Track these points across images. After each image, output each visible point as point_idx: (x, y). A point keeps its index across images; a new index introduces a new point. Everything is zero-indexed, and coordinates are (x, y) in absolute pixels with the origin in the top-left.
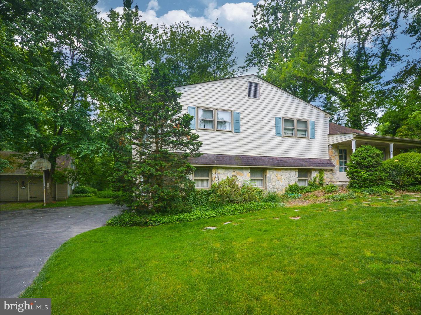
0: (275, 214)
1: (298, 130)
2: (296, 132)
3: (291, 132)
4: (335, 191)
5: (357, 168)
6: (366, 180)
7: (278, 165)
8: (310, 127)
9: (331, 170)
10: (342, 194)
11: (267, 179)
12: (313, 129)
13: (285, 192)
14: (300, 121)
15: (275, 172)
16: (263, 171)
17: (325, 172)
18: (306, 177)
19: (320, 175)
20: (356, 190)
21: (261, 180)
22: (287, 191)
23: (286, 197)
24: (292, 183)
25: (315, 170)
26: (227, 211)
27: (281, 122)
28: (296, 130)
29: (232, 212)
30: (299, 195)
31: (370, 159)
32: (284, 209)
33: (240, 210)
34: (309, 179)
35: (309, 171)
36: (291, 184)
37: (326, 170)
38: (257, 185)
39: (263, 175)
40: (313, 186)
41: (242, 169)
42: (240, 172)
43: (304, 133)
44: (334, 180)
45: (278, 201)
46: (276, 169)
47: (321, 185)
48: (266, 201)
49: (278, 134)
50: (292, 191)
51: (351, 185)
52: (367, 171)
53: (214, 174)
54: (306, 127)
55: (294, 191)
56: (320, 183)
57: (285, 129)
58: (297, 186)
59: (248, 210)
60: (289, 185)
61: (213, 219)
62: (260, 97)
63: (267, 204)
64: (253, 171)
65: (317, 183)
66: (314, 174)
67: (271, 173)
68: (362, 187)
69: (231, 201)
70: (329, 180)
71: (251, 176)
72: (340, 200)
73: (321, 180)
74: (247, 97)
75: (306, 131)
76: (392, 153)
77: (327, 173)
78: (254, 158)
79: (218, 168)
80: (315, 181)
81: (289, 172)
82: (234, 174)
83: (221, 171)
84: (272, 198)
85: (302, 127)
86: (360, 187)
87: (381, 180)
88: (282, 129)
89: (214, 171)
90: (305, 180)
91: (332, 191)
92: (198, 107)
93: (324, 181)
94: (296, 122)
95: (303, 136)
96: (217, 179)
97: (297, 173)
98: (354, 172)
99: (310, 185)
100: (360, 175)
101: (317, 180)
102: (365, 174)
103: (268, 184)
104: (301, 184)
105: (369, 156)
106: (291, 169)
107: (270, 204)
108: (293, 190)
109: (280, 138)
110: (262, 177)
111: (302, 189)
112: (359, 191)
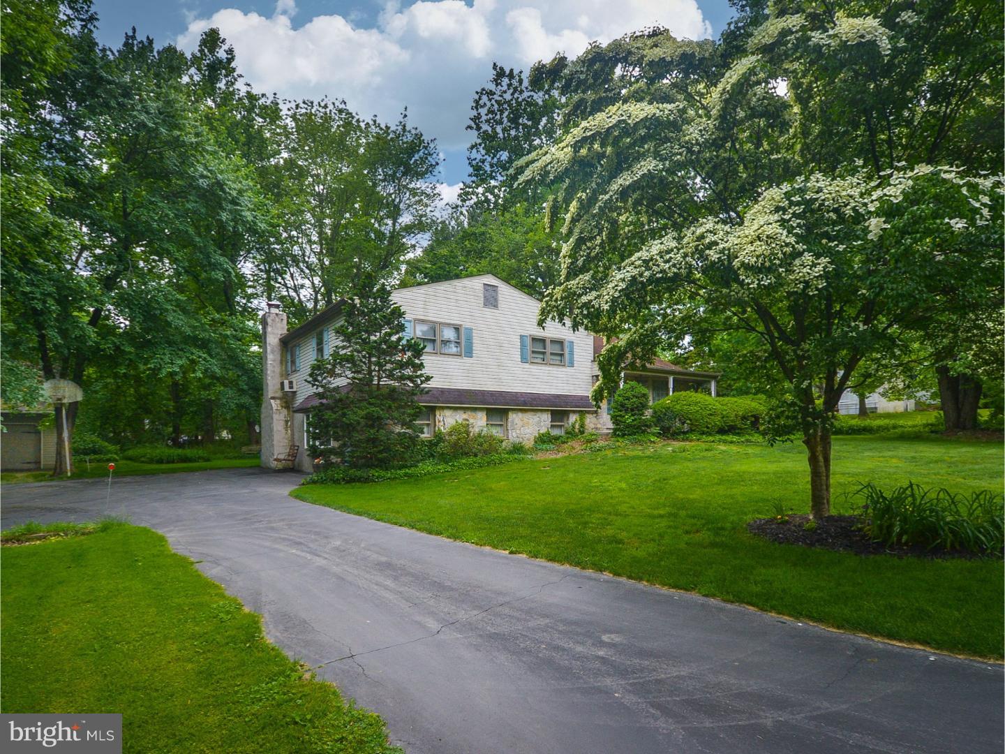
0: (523, 466)
1: (552, 354)
2: (548, 356)
3: (542, 356)
4: (596, 440)
5: (621, 411)
6: (629, 426)
7: (525, 404)
8: (567, 351)
9: (596, 412)
10: (602, 443)
11: (509, 424)
12: (572, 353)
13: (533, 443)
14: (553, 342)
15: (520, 415)
16: (504, 413)
17: (587, 415)
18: (562, 422)
19: (581, 419)
20: (619, 439)
21: (501, 425)
22: (536, 442)
23: (535, 450)
24: (543, 430)
25: (574, 412)
26: (464, 464)
27: (529, 341)
28: (548, 354)
29: (470, 466)
30: (552, 446)
31: (635, 400)
32: (532, 461)
33: (479, 463)
34: (566, 425)
35: (565, 414)
36: (541, 432)
37: (589, 412)
38: (496, 432)
39: (504, 419)
40: (571, 434)
41: (475, 409)
42: (474, 414)
43: (559, 358)
44: (599, 426)
45: (525, 453)
46: (521, 410)
47: (582, 432)
48: (510, 452)
49: (524, 360)
50: (544, 442)
51: (615, 434)
52: (633, 415)
53: (438, 416)
54: (563, 350)
55: (545, 442)
56: (580, 431)
57: (533, 352)
58: (549, 434)
59: (489, 463)
60: (539, 434)
61: (447, 474)
62: (499, 305)
63: (511, 457)
64: (490, 413)
65: (577, 431)
66: (573, 418)
67: (514, 416)
68: (625, 435)
69: (466, 454)
70: (593, 426)
71: (487, 420)
72: (598, 450)
73: (582, 426)
74: (482, 305)
75: (562, 355)
76: (671, 389)
77: (591, 416)
78: (492, 394)
79: (443, 408)
80: (574, 427)
81: (539, 414)
82: (465, 416)
83: (448, 413)
84: (518, 449)
85: (557, 349)
86: (623, 435)
87: (646, 426)
88: (529, 352)
89: (437, 413)
90: (561, 426)
91: (592, 441)
92: (415, 320)
93: (586, 427)
94: (548, 343)
95: (558, 363)
96: (442, 423)
97: (550, 416)
98: (617, 416)
99: (567, 433)
100: (623, 420)
101: (577, 426)
102: (629, 419)
103: (510, 432)
104: (556, 432)
105: (634, 396)
106: (541, 411)
107: (516, 456)
108: (543, 439)
109: (527, 366)
110: (501, 421)
111: (557, 438)
112: (620, 440)
